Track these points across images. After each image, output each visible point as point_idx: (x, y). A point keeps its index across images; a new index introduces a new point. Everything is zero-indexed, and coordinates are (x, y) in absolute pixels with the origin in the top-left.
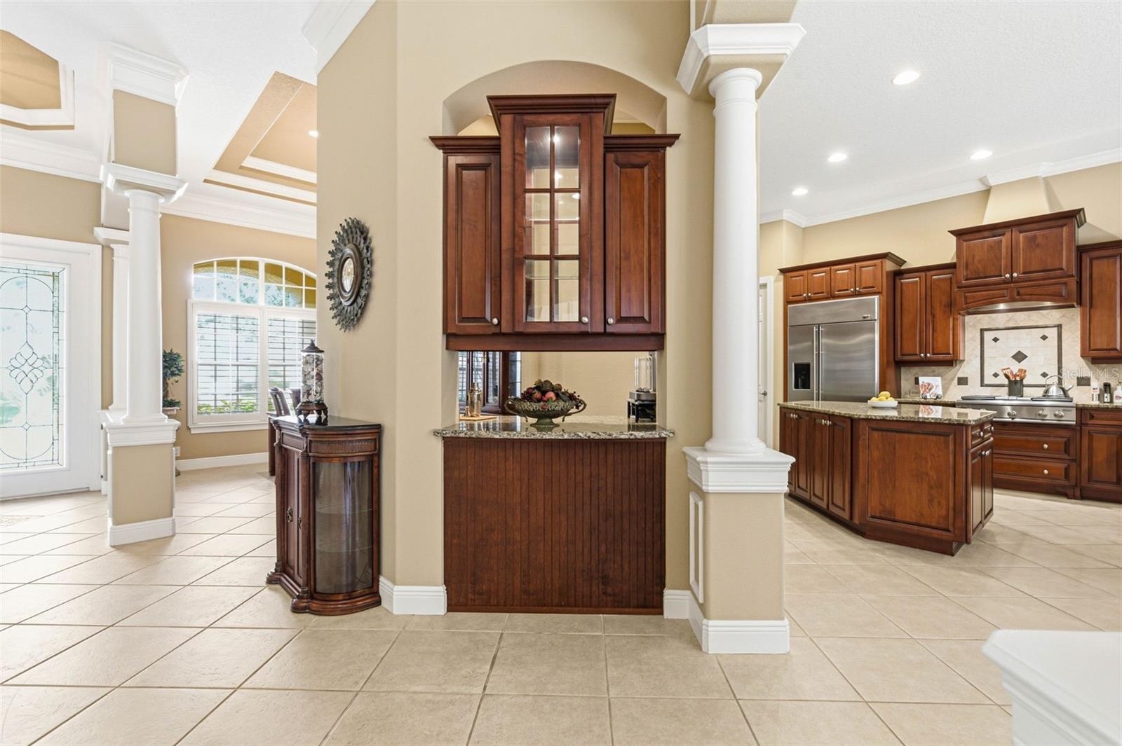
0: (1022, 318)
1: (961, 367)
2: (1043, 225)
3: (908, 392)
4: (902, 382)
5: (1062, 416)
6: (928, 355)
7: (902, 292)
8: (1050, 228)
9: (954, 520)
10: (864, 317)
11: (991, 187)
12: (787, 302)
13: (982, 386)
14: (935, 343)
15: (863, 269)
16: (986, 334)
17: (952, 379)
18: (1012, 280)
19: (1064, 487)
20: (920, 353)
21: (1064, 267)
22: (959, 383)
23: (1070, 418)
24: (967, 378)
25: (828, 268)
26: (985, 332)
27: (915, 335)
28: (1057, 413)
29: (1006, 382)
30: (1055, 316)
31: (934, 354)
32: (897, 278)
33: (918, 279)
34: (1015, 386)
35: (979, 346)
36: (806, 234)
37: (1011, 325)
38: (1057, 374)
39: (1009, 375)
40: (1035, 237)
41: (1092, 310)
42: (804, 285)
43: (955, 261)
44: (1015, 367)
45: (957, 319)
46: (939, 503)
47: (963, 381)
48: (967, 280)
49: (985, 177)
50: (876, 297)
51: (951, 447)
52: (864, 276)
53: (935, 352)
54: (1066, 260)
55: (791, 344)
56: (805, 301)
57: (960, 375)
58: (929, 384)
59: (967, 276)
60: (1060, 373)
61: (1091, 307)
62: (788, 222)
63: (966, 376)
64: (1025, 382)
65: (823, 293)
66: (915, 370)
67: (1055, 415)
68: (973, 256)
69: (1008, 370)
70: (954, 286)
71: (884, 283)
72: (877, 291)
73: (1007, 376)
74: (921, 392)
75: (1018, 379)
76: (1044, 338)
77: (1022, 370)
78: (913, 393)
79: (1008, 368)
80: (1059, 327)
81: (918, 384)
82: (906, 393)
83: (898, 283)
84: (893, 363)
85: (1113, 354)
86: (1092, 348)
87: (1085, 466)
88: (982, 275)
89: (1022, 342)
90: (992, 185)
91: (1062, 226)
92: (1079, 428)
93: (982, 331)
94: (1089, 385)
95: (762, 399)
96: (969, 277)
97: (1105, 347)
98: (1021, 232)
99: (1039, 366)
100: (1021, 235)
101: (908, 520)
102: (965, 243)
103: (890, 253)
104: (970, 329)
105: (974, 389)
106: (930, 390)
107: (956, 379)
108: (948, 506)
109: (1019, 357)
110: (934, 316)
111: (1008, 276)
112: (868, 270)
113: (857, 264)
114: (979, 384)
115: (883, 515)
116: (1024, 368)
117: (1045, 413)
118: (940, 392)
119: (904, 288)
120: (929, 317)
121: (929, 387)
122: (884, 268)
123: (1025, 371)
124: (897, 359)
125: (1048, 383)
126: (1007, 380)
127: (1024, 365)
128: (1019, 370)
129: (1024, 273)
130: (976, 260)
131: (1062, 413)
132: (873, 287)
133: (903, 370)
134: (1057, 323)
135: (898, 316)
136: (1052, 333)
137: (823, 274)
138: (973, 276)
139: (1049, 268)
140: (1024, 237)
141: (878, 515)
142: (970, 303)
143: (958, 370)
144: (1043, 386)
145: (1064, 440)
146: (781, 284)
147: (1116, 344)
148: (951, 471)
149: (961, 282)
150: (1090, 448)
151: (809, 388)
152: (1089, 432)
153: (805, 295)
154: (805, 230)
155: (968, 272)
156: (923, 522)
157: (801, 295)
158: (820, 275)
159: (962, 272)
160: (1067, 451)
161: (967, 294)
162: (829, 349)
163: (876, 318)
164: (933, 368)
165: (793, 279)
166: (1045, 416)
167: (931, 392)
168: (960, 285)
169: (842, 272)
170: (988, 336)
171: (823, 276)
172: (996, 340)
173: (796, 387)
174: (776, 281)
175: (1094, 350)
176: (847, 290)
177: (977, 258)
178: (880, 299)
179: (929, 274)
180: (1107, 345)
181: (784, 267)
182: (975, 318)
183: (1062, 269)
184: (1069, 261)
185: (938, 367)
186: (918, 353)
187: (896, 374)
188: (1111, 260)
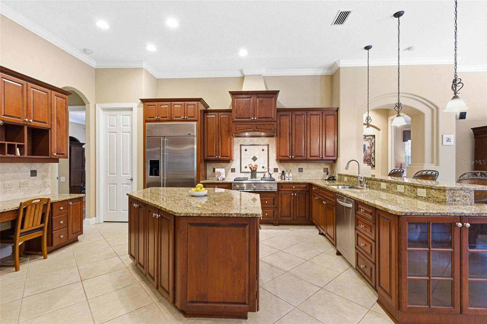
0: (255, 140)
1: (232, 163)
2: (266, 96)
3: (210, 176)
4: (207, 171)
5: (272, 188)
6: (219, 157)
7: (207, 122)
8: (268, 98)
9: (249, 295)
10: (189, 134)
11: (244, 75)
12: (146, 121)
13: (241, 173)
14: (222, 150)
15: (189, 106)
16: (242, 147)
17: (229, 169)
18: (254, 121)
19: (273, 220)
20: (216, 156)
21: (273, 117)
22: (232, 171)
23: (275, 188)
24: (235, 169)
25: (170, 103)
26: (242, 146)
27: (213, 146)
28: (270, 186)
29: (250, 171)
30: (266, 140)
31: (222, 156)
32: (205, 114)
33: (215, 116)
34: (253, 172)
35: (240, 153)
36: (158, 82)
37: (252, 143)
38: (267, 167)
39: (251, 167)
40: (262, 101)
41: (280, 138)
42: (156, 111)
43: (231, 108)
44: (253, 164)
45: (232, 139)
46: (239, 281)
47: (233, 170)
48: (236, 118)
49: (243, 69)
50: (195, 123)
51: (247, 236)
52: (189, 110)
53: (222, 155)
54: (273, 114)
55: (147, 148)
56: (156, 121)
57: (232, 167)
58: (220, 172)
59: (236, 116)
60: (268, 166)
61: (280, 137)
62: (146, 70)
63: (234, 168)
64: (257, 171)
65: (167, 117)
66: (213, 165)
67: (270, 187)
68: (239, 106)
69: (251, 165)
70: (231, 121)
71: (198, 116)
72: (196, 119)
73: (251, 168)
74: (216, 177)
75: (255, 169)
76: (263, 150)
77: (256, 165)
78: (212, 177)
79: (251, 164)
80: (268, 145)
81: (215, 172)
82: (209, 177)
83: (205, 116)
84: (203, 160)
85: (287, 158)
86: (280, 155)
87: (280, 210)
88: (243, 117)
89: (256, 151)
90: (245, 74)
91: (272, 98)
92: (277, 192)
93: (241, 145)
94: (278, 172)
95: (131, 183)
96: (237, 117)
97: (284, 155)
98: (257, 98)
99: (261, 163)
100: (258, 99)
101: (217, 300)
102: (235, 99)
103: (202, 99)
104: (236, 144)
105: (238, 175)
106: (220, 175)
107: (231, 169)
108: (245, 283)
109: (255, 159)
110: (222, 136)
111: (253, 118)
112: (191, 106)
113: (185, 103)
114: (240, 172)
115: (199, 300)
116: (257, 164)
117: (266, 186)
118: (224, 177)
119: (209, 120)
120: (220, 137)
121: (220, 174)
122: (199, 108)
123: (257, 166)
124: (205, 159)
125: (265, 171)
126: (250, 170)
127: (256, 162)
128: (255, 165)
129: (259, 118)
130: (240, 109)
131: (272, 186)
132: (193, 117)
133: (208, 164)
134: (267, 144)
135: (206, 135)
136: (265, 148)
137: (167, 106)
138: (239, 117)
139: (268, 117)
140: (259, 100)
141: (195, 300)
142: (237, 131)
143: (231, 164)
144: (263, 172)
145: (273, 198)
146: (142, 109)
147: (287, 154)
148: (247, 255)
149: (234, 119)
150: (281, 201)
151: (159, 176)
152: (281, 194)
153: (156, 118)
154: (158, 80)
155: (237, 115)
156: (228, 300)
157: (153, 117)
158: (165, 106)
159: (234, 114)
160: (274, 204)
161: (236, 126)
162: (170, 152)
163: (195, 135)
164: (221, 163)
165: (149, 107)
166: (266, 188)
167: (221, 177)
168: (234, 121)
169: (177, 106)
170: (243, 148)
171: (167, 107)
172: (246, 150)
173: (151, 174)
174: (139, 106)
175: (281, 156)
176: (180, 117)
177: (240, 108)
178: (197, 125)
179: (220, 114)
180: (285, 155)
181: (144, 98)
182: (238, 139)
183: (272, 118)
184: (274, 114)
185: (223, 163)
186: (215, 155)
187: (205, 167)
188: (286, 116)
